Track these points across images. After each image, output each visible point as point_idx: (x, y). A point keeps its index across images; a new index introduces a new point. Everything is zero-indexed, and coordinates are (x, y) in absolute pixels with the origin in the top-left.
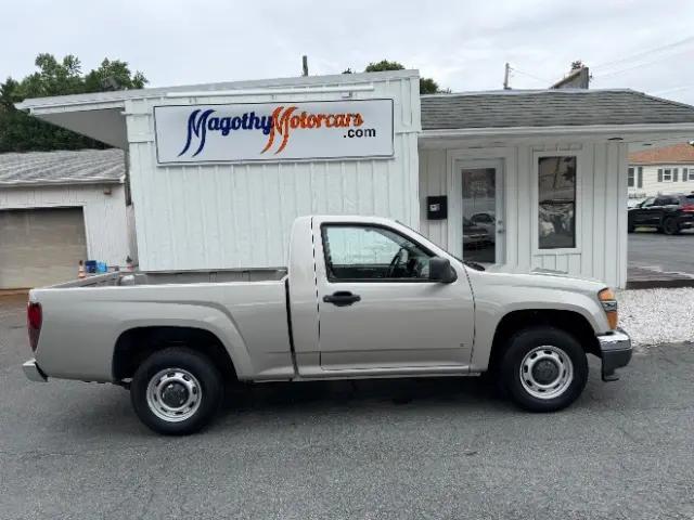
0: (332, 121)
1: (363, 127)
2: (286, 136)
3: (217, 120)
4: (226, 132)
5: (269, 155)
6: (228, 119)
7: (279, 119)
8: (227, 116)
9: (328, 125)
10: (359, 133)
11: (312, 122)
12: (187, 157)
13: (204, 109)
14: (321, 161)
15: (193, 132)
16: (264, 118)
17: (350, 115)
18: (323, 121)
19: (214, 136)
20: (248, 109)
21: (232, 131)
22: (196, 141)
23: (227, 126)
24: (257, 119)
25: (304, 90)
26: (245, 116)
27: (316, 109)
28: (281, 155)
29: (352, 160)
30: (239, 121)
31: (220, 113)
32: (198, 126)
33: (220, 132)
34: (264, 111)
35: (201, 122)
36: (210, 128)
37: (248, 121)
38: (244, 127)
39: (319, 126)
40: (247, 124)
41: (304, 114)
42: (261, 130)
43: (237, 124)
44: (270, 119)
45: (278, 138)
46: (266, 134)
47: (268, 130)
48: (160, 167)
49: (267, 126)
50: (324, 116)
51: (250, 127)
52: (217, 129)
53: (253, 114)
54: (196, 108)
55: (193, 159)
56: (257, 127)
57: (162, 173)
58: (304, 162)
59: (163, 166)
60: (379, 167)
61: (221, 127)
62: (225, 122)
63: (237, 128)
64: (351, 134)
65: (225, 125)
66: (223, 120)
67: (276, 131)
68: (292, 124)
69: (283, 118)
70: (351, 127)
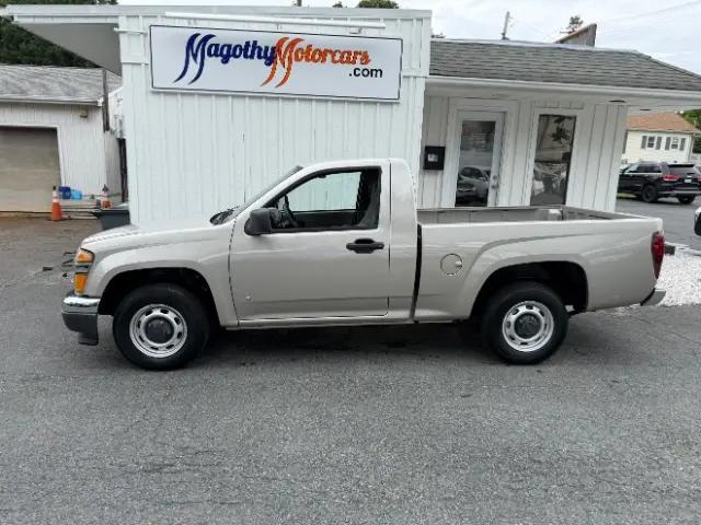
0: (337, 57)
1: (369, 66)
2: (289, 69)
3: (217, 45)
4: (225, 60)
5: (270, 87)
6: (229, 46)
7: (283, 50)
8: (228, 43)
9: (334, 62)
10: (366, 73)
11: (317, 57)
12: (183, 83)
13: (204, 33)
14: (323, 99)
15: (191, 58)
16: (267, 48)
17: (356, 53)
18: (329, 57)
19: (212, 63)
20: (251, 37)
21: (232, 59)
22: (194, 67)
23: (227, 53)
24: (260, 49)
25: (309, 21)
26: (247, 44)
27: (320, 43)
28: (283, 89)
29: (355, 101)
30: (241, 49)
31: (221, 38)
32: (197, 51)
33: (220, 59)
34: (267, 41)
35: (200, 47)
36: (210, 55)
37: (249, 50)
38: (246, 56)
39: (324, 60)
40: (249, 53)
41: (309, 47)
42: (263, 61)
43: (238, 52)
44: (273, 49)
45: (281, 71)
46: (268, 64)
47: (270, 61)
48: (154, 93)
50: (331, 52)
51: (252, 57)
53: (255, 42)
54: (196, 31)
55: (190, 87)
56: (259, 57)
57: (156, 97)
58: (306, 98)
59: (157, 92)
60: (382, 112)
61: (221, 55)
62: (226, 48)
63: (237, 57)
64: (357, 72)
65: (225, 53)
66: (224, 46)
67: (279, 61)
68: (297, 56)
69: (286, 50)
70: (358, 65)
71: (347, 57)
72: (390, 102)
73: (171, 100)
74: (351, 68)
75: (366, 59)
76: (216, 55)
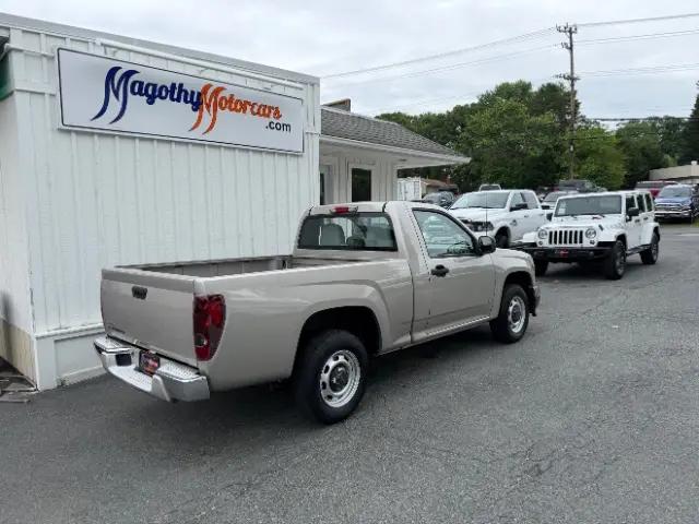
0: (255, 110)
1: (281, 121)
2: (214, 116)
3: (141, 83)
4: (151, 101)
5: (197, 134)
6: (155, 86)
7: (208, 96)
8: (154, 82)
9: (254, 114)
10: (278, 126)
11: (239, 107)
12: (104, 122)
13: (126, 68)
14: (246, 149)
15: (112, 93)
16: (193, 92)
17: (270, 107)
18: (249, 108)
19: (137, 102)
20: (177, 80)
21: (158, 100)
23: (153, 93)
24: (186, 92)
26: (173, 85)
27: (242, 95)
28: (208, 137)
29: (273, 152)
30: (167, 91)
31: (144, 76)
32: (118, 88)
33: (145, 98)
34: (193, 85)
35: (121, 83)
36: (133, 93)
37: (176, 92)
38: (172, 99)
39: (244, 112)
40: (175, 96)
41: (232, 96)
42: (190, 105)
43: (164, 94)
44: (199, 94)
45: (207, 118)
46: (194, 110)
47: (197, 106)
49: (196, 102)
50: (249, 103)
51: (178, 100)
52: (141, 95)
53: (181, 85)
54: (116, 64)
55: (110, 127)
56: (186, 101)
57: (64, 139)
58: (231, 147)
59: (67, 131)
60: (292, 162)
61: (146, 94)
62: (151, 88)
63: (162, 98)
64: (273, 126)
65: (150, 92)
66: (148, 85)
67: (205, 109)
68: (221, 105)
69: (211, 97)
70: (272, 119)
71: (265, 110)
72: (296, 155)
73: (86, 142)
74: (267, 121)
75: (278, 115)
76: (140, 93)
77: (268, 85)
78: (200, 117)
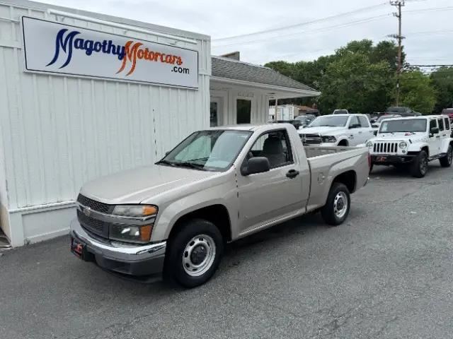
0: (164, 59)
1: (182, 66)
2: (135, 62)
3: (82, 40)
4: (89, 53)
5: (122, 75)
6: (92, 42)
7: (130, 49)
8: (91, 40)
9: (162, 61)
10: (180, 70)
11: (152, 57)
12: (55, 67)
13: (71, 30)
14: (157, 86)
15: (61, 48)
16: (119, 47)
17: (174, 57)
18: (159, 57)
19: (79, 54)
20: (108, 38)
21: (93, 52)
22: (63, 56)
23: (90, 47)
24: (114, 46)
26: (105, 42)
27: (154, 48)
28: (130, 77)
29: (175, 88)
30: (100, 46)
31: (84, 35)
32: (65, 44)
33: (85, 51)
34: (119, 42)
35: (67, 40)
36: (76, 47)
37: (107, 47)
38: (104, 51)
39: (156, 60)
40: (106, 50)
41: (147, 49)
42: (117, 56)
43: (98, 47)
44: (123, 47)
45: (129, 64)
46: (120, 59)
47: (122, 56)
48: (28, 73)
49: (122, 53)
50: (159, 54)
51: (108, 52)
52: (82, 48)
53: (110, 42)
54: (65, 27)
55: (60, 71)
56: (114, 53)
57: (28, 78)
59: (30, 73)
60: (191, 94)
61: (86, 48)
62: (89, 43)
63: (98, 51)
64: (176, 69)
65: (88, 47)
66: (87, 41)
67: (127, 58)
68: (139, 55)
69: (132, 49)
70: (176, 65)
71: (171, 59)
72: (194, 90)
73: (43, 81)
74: (172, 66)
75: (180, 62)
77: (173, 42)
78: (124, 63)
